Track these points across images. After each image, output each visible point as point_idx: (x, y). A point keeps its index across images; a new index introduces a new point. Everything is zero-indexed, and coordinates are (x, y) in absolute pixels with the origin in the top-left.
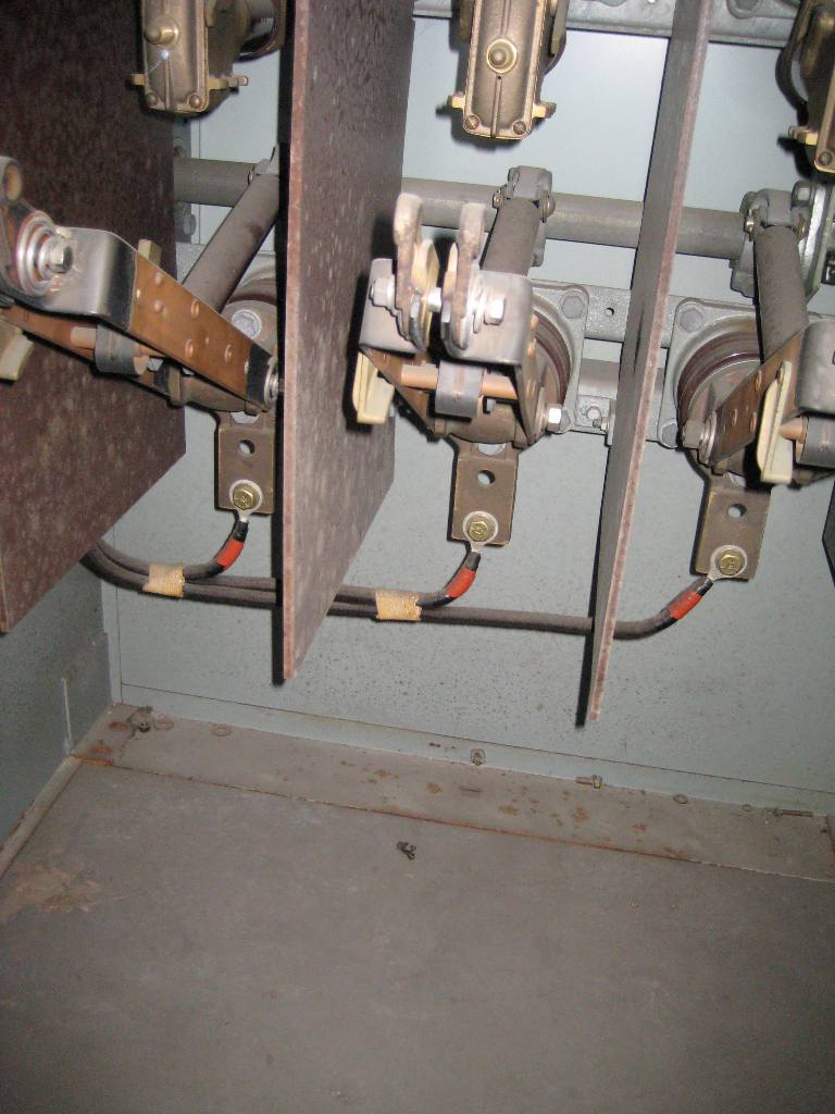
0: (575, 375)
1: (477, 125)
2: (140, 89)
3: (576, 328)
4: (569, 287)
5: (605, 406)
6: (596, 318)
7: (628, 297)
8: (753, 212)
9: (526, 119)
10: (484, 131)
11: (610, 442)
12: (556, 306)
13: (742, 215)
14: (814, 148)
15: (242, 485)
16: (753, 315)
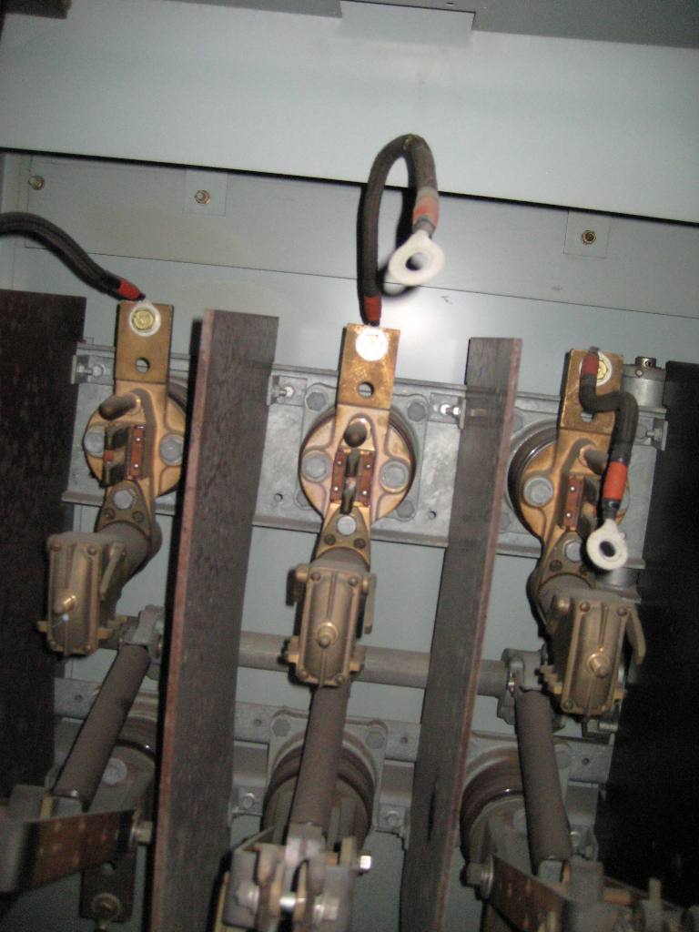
0: (378, 790)
1: (307, 676)
2: (44, 635)
3: (377, 755)
4: (371, 723)
5: (400, 813)
6: (393, 744)
7: (418, 731)
8: (514, 676)
9: (345, 673)
10: (313, 680)
11: (407, 846)
12: (363, 740)
13: (504, 664)
14: (561, 696)
15: (102, 899)
16: (515, 745)
